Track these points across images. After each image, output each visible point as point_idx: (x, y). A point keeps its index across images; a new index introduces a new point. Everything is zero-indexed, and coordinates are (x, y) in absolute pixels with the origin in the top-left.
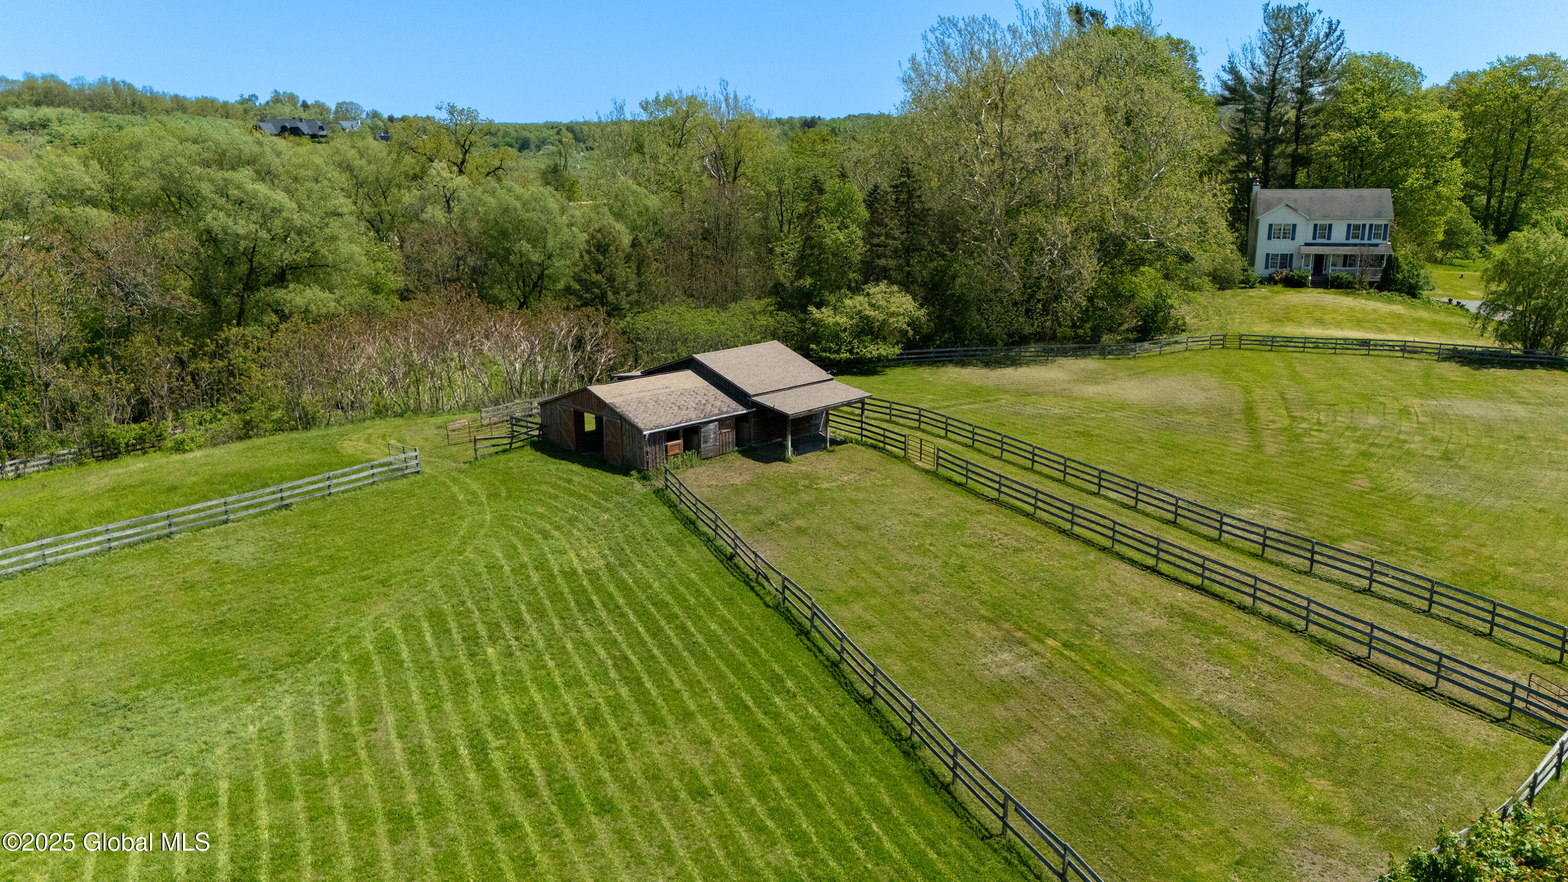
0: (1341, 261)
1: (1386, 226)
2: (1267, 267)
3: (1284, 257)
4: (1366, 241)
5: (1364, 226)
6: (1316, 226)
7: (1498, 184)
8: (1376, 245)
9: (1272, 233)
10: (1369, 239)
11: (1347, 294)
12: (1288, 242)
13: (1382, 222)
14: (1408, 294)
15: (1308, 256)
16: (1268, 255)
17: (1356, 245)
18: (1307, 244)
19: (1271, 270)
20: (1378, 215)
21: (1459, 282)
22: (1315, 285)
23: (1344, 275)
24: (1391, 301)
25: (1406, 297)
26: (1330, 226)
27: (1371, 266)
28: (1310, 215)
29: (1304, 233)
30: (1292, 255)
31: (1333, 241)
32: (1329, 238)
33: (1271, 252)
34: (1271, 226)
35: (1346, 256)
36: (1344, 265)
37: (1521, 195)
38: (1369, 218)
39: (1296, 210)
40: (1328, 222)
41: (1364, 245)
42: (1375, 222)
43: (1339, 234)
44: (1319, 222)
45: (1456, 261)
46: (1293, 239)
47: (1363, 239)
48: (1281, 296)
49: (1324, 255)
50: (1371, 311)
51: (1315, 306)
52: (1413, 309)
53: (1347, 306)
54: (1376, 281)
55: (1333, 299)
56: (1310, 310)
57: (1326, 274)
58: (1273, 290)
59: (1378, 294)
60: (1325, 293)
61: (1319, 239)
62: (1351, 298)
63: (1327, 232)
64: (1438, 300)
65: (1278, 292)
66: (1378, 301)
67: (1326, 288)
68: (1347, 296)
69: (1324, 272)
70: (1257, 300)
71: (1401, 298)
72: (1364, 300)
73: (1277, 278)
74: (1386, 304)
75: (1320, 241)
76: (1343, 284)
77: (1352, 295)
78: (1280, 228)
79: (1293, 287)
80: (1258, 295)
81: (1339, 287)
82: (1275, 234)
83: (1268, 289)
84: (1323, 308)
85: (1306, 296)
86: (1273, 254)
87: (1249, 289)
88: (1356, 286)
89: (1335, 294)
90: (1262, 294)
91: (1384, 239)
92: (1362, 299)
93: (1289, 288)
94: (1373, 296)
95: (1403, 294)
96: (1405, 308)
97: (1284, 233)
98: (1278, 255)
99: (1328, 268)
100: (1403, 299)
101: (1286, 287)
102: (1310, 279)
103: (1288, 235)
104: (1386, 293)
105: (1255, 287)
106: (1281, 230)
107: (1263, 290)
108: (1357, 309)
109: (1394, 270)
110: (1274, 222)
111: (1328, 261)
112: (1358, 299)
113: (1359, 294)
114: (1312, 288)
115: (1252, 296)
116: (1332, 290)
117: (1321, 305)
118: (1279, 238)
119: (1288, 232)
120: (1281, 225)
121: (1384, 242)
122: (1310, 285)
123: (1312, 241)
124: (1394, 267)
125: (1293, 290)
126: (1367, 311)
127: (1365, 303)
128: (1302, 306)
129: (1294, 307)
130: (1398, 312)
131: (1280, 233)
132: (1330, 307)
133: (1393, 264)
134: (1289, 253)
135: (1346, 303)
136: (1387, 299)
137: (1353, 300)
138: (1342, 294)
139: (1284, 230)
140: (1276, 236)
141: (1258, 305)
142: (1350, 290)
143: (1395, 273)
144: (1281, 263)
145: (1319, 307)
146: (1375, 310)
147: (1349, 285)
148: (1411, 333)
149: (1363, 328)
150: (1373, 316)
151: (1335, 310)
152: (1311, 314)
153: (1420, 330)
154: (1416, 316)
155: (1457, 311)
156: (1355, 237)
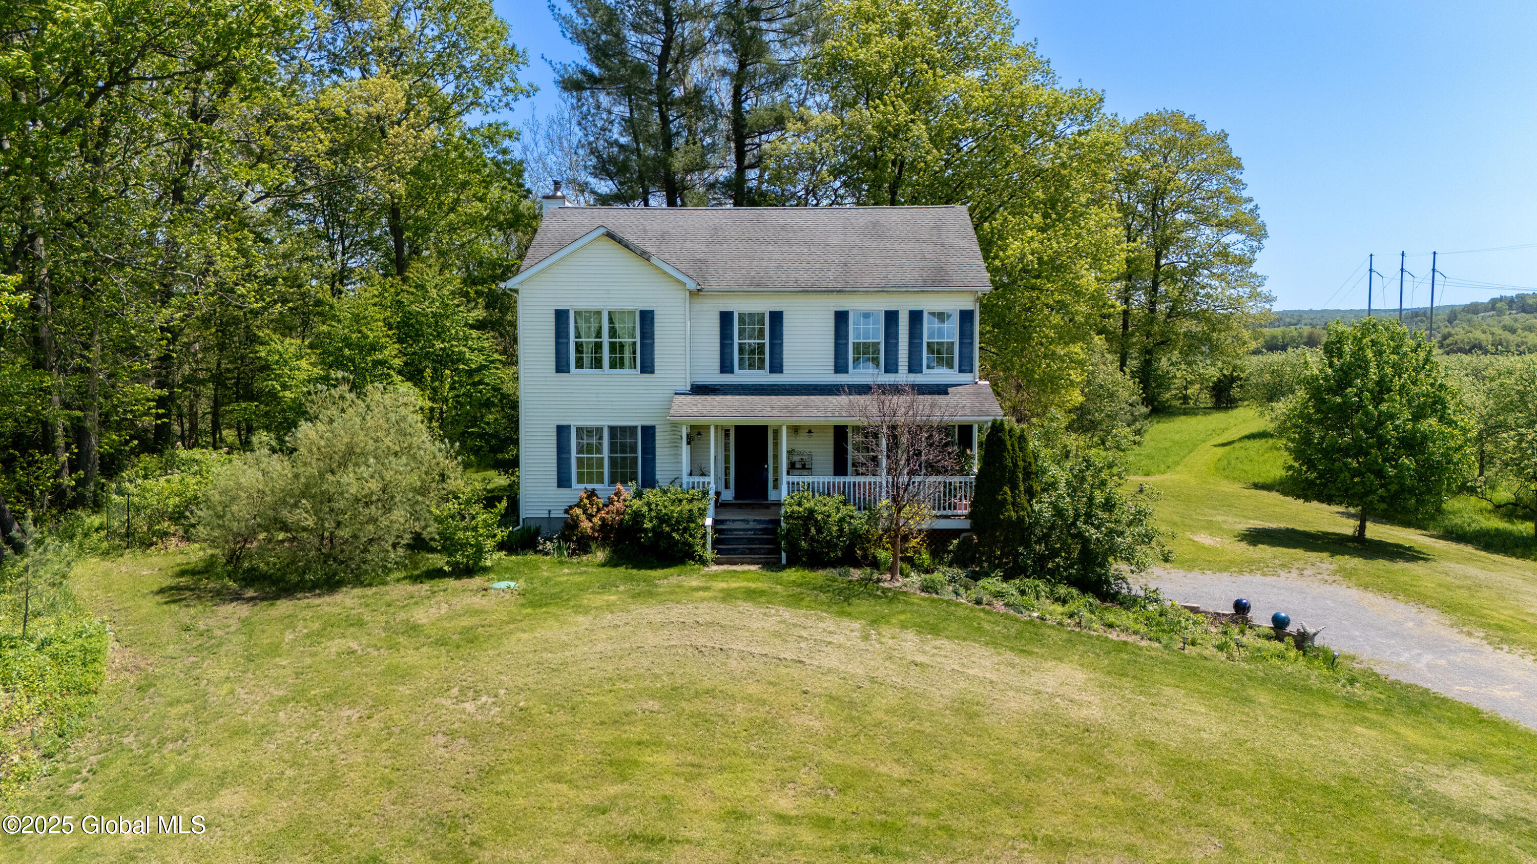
0: (824, 453)
1: (966, 316)
2: (563, 481)
3: (620, 435)
4: (903, 377)
5: (892, 317)
6: (726, 318)
8: (941, 390)
10: (914, 368)
11: (842, 598)
12: (629, 378)
13: (953, 303)
14: (1079, 585)
15: (696, 434)
16: (562, 431)
17: (863, 389)
18: (699, 390)
19: (578, 490)
20: (937, 278)
22: (729, 547)
23: (830, 508)
24: (1027, 639)
25: (1080, 603)
26: (777, 318)
27: (933, 468)
28: (699, 278)
30: (649, 432)
31: (789, 375)
32: (777, 367)
33: (575, 422)
34: (561, 316)
35: (840, 433)
36: (840, 469)
38: (904, 289)
39: (645, 256)
40: (763, 305)
41: (896, 389)
42: (928, 304)
43: (808, 348)
44: (739, 306)
46: (647, 367)
47: (891, 367)
48: (551, 622)
49: (764, 429)
50: (950, 720)
51: (673, 694)
52: (1126, 682)
53: (831, 683)
54: (955, 533)
55: (777, 634)
56: (635, 732)
57: (768, 506)
58: (546, 581)
59: (967, 588)
60: (751, 595)
61: (741, 367)
62: (856, 625)
63: (767, 341)
64: (1195, 610)
65: (553, 596)
66: (975, 632)
67: (772, 564)
68: (842, 614)
69: (772, 496)
70: (411, 657)
71: (1059, 608)
72: (910, 635)
73: (586, 525)
74: (1009, 655)
75: (742, 376)
76: (831, 545)
77: (863, 605)
78: (594, 326)
79: (639, 565)
80: (450, 618)
81: (814, 561)
82: (579, 348)
83: (530, 580)
84: (702, 720)
85: (659, 618)
86: (579, 430)
87: (452, 583)
88: (883, 555)
89: (794, 601)
90: (477, 612)
91: (966, 367)
92: (903, 626)
93: (621, 571)
94: (949, 603)
95: (1062, 590)
96: (1100, 676)
97: (613, 346)
98: (599, 430)
99: (785, 479)
100: (1071, 616)
101: (616, 566)
102: (709, 522)
103: (627, 355)
104: (994, 583)
105: (485, 570)
106: (599, 334)
107: (503, 585)
108: (880, 715)
109: (1014, 487)
110: (571, 304)
111: (776, 457)
112: (886, 631)
113: (892, 597)
114: (718, 562)
115: (413, 629)
116: (792, 574)
117: (707, 684)
118: (597, 363)
119: (627, 340)
120: (599, 313)
121: (966, 377)
122: (709, 554)
123: (715, 377)
124: (1013, 473)
125: (632, 579)
126: (927, 727)
127: (919, 658)
128: (608, 699)
129: (561, 717)
130: (1075, 714)
131: (598, 347)
132: (749, 698)
133: (1009, 462)
134: (638, 423)
135: (832, 659)
136: (1006, 616)
137: (866, 638)
138: (823, 597)
139: (613, 333)
140: (587, 357)
141: (379, 703)
142: (856, 574)
143: (1023, 499)
144: (612, 461)
145: (687, 707)
146: (967, 711)
147: (852, 553)
150: (964, 769)
151: (765, 727)
152: (622, 770)
154: (1170, 739)
155: (1300, 666)
156: (866, 359)
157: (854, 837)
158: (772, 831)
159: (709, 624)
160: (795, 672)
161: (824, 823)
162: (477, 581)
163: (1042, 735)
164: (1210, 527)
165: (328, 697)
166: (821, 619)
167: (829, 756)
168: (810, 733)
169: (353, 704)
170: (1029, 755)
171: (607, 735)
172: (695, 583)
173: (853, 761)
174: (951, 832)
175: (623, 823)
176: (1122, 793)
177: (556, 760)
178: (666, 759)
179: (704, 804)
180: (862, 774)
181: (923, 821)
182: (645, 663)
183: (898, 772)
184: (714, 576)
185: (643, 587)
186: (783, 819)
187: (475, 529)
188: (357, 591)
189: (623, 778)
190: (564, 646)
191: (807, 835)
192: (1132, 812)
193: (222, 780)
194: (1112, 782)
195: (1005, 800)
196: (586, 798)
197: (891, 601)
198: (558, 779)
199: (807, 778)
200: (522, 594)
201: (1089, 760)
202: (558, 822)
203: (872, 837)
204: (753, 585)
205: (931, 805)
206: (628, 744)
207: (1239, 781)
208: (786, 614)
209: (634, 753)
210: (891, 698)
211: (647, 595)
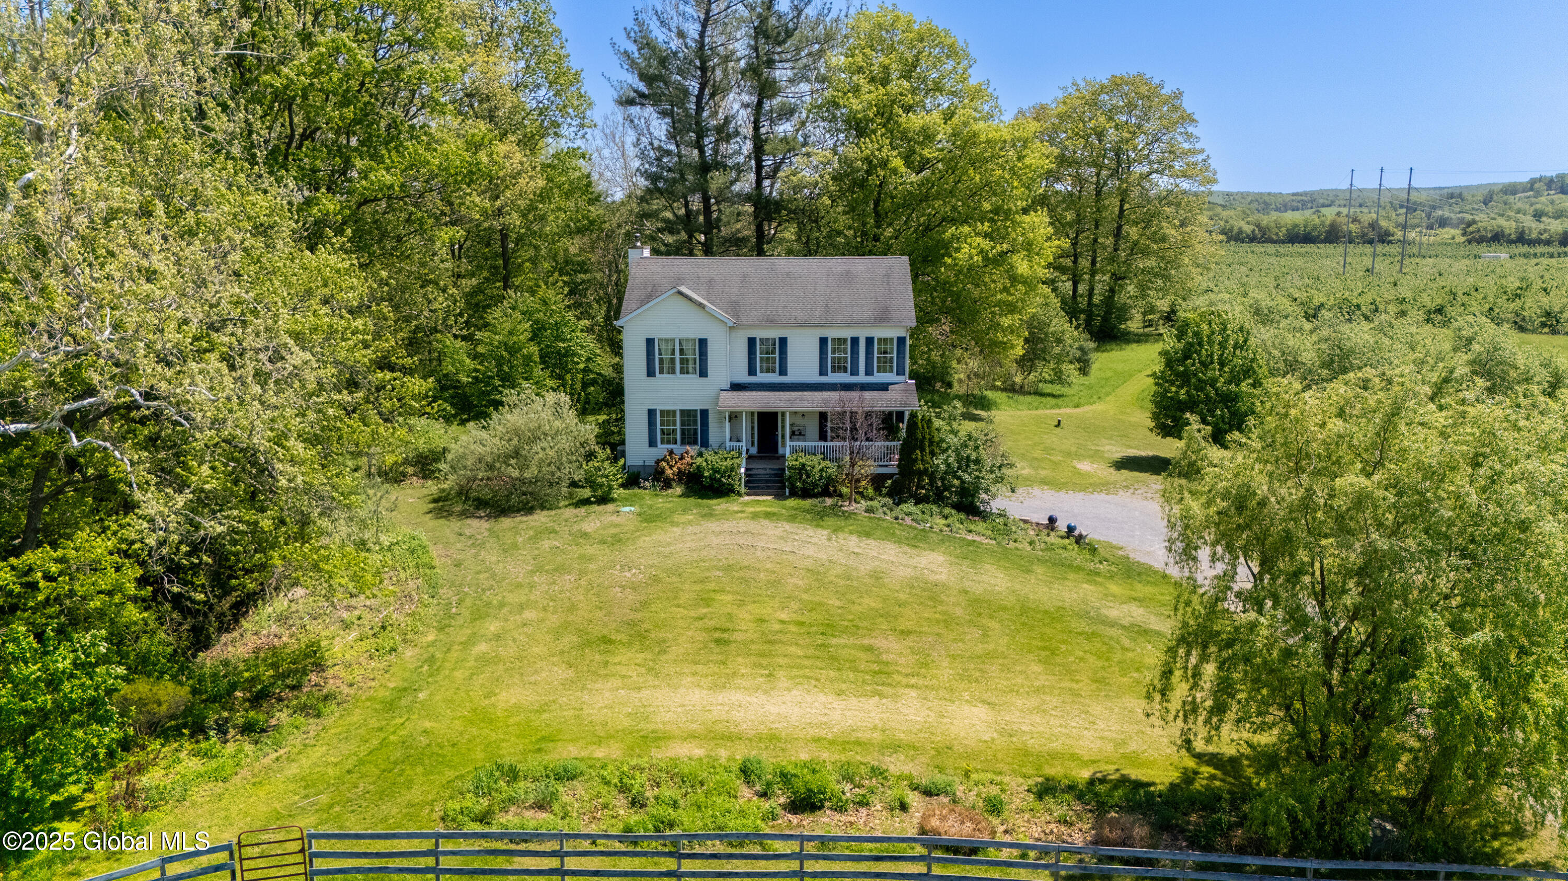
0: (813, 428)
1: (901, 340)
2: (652, 443)
3: (687, 414)
4: (862, 378)
5: (855, 341)
6: (751, 342)
7: (1084, 263)
8: (884, 387)
9: (658, 359)
10: (869, 372)
11: (819, 516)
12: (692, 381)
13: (893, 333)
14: (958, 507)
15: (734, 417)
16: (651, 413)
17: (840, 388)
18: (736, 387)
19: (662, 449)
20: (883, 317)
21: (1053, 439)
22: (755, 485)
23: (815, 463)
24: (919, 539)
25: (956, 517)
26: (783, 341)
27: (875, 437)
28: (736, 315)
29: (728, 360)
30: (704, 413)
31: (793, 376)
32: (783, 372)
33: (659, 407)
34: (650, 342)
35: (823, 416)
36: (823, 437)
37: (1117, 278)
38: (861, 323)
39: (705, 307)
40: (775, 334)
41: (858, 387)
42: (879, 333)
43: (803, 360)
44: (759, 334)
45: (1048, 388)
46: (703, 373)
47: (855, 373)
48: (658, 531)
49: (776, 414)
50: (867, 580)
51: (728, 568)
52: (966, 562)
53: (809, 563)
54: (890, 476)
55: (782, 538)
56: (712, 586)
57: (778, 458)
58: (651, 507)
59: (891, 510)
60: (768, 515)
61: (762, 372)
62: (825, 532)
63: (777, 355)
64: (1025, 522)
65: (658, 516)
66: (889, 535)
67: (780, 496)
68: (818, 526)
69: (781, 451)
70: (590, 550)
71: (943, 521)
72: (854, 538)
73: (669, 472)
74: (906, 548)
75: (762, 377)
76: (815, 485)
77: (830, 521)
78: (670, 347)
79: (703, 496)
80: (604, 529)
81: (806, 493)
82: (661, 360)
83: (641, 506)
84: (744, 580)
85: (718, 529)
86: (662, 412)
87: (596, 508)
88: (845, 490)
89: (792, 519)
90: (616, 526)
91: (900, 372)
92: (851, 533)
93: (692, 501)
94: (879, 519)
95: (947, 511)
96: (952, 559)
97: (682, 361)
98: (674, 412)
99: (788, 443)
100: (948, 526)
101: (688, 497)
102: (743, 470)
103: (691, 366)
104: (909, 507)
105: (613, 500)
106: (673, 353)
107: (627, 509)
108: (832, 578)
109: (923, 450)
110: (656, 335)
111: (783, 427)
112: (841, 535)
113: (847, 516)
114: (748, 494)
115: (585, 535)
116: (792, 502)
117: (746, 564)
118: (672, 371)
119: (690, 357)
120: (673, 340)
121: (901, 378)
122: (743, 489)
123: (744, 378)
124: (922, 441)
125: (699, 506)
126: (855, 584)
127: (856, 550)
128: (696, 570)
129: (674, 579)
130: (933, 578)
131: (673, 361)
132: (767, 570)
133: (920, 436)
134: (698, 408)
135: (810, 551)
136: (911, 527)
137: (829, 539)
138: (808, 516)
139: (682, 351)
140: (666, 366)
141: (582, 573)
142: (829, 501)
143: (928, 458)
144: (683, 431)
145: (737, 575)
146: (877, 576)
147: (827, 489)
148: (964, 677)
149: (833, 660)
150: (869, 602)
151: (775, 584)
152: (707, 602)
153: (990, 656)
154: (977, 589)
155: (1073, 553)
156: (839, 367)
157: (814, 629)
158: (777, 627)
159: (745, 532)
160: (791, 557)
161: (802, 624)
162: (610, 507)
163: (913, 587)
164: (1095, 456)
165: (556, 570)
166: (806, 529)
167: (805, 597)
168: (796, 586)
169: (569, 573)
170: (902, 596)
171: (697, 587)
172: (736, 508)
173: (817, 599)
174: (858, 627)
175: (712, 624)
176: (944, 613)
177: (676, 598)
178: (729, 598)
179: (747, 616)
180: (820, 604)
181: (846, 623)
182: (713, 553)
183: (838, 603)
184: (746, 504)
185: (706, 510)
186: (782, 622)
187: (607, 477)
188: (545, 513)
189: (708, 606)
190: (669, 544)
191: (793, 628)
192: (945, 621)
193: (522, 607)
194: (940, 608)
195: (886, 616)
196: (692, 614)
197: (847, 518)
198: (678, 606)
199: (794, 605)
200: (639, 515)
201: (931, 598)
202: (681, 623)
203: (821, 629)
204: (769, 509)
205: (851, 617)
206: (709, 591)
207: (1004, 609)
208: (787, 526)
209: (712, 595)
210: (839, 570)
211: (710, 515)
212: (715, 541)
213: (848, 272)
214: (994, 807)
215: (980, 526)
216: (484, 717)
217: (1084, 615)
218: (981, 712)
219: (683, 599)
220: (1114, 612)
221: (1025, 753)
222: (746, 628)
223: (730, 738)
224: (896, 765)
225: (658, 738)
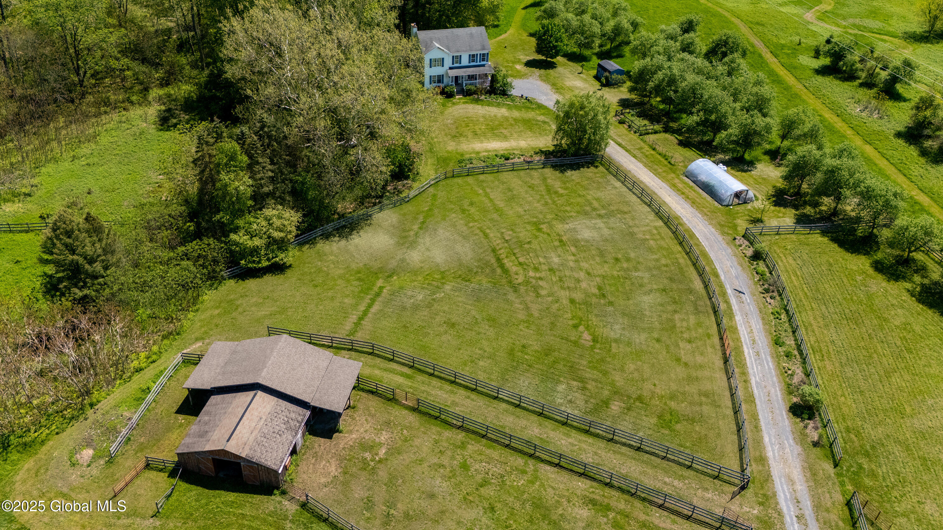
0: (469, 78)
1: (487, 54)
2: (431, 83)
3: (439, 77)
4: (478, 63)
5: (477, 55)
6: (453, 57)
8: (483, 66)
9: (432, 63)
10: (480, 62)
12: (440, 68)
13: (485, 52)
14: (504, 95)
15: (452, 77)
16: (431, 77)
17: (474, 66)
18: (450, 68)
19: (434, 85)
20: (483, 49)
22: (458, 93)
23: (472, 87)
24: (498, 105)
25: (504, 98)
26: (460, 56)
28: (449, 51)
29: (448, 63)
30: (443, 76)
31: (463, 64)
32: (460, 63)
33: (432, 75)
34: (430, 60)
35: (470, 74)
38: (478, 49)
39: (443, 50)
40: (458, 54)
41: (478, 66)
42: (482, 52)
43: (465, 61)
44: (455, 53)
46: (443, 66)
51: (467, 118)
52: (509, 109)
53: (481, 114)
54: (488, 90)
55: (473, 109)
59: (490, 98)
60: (466, 102)
63: (459, 60)
64: (517, 96)
66: (493, 105)
67: (465, 96)
69: (459, 82)
71: (501, 99)
72: (487, 106)
74: (497, 108)
75: (456, 65)
76: (472, 93)
77: (480, 102)
81: (470, 95)
88: (479, 93)
89: (471, 103)
91: (487, 61)
93: (448, 99)
94: (488, 100)
95: (501, 96)
96: (506, 109)
97: (438, 63)
98: (436, 76)
99: (464, 82)
100: (503, 100)
102: (455, 90)
103: (440, 64)
104: (493, 97)
108: (488, 117)
109: (495, 82)
110: (432, 58)
112: (484, 106)
114: (459, 96)
116: (468, 97)
117: (470, 116)
118: (436, 66)
119: (440, 62)
120: (436, 59)
121: (487, 63)
122: (457, 95)
123: (452, 66)
125: (450, 101)
126: (492, 118)
127: (488, 110)
128: (461, 119)
130: (505, 114)
131: (436, 63)
132: (474, 117)
133: (494, 79)
134: (441, 74)
135: (480, 111)
136: (496, 102)
137: (482, 108)
138: (474, 101)
139: (438, 61)
140: (434, 65)
142: (476, 96)
143: (496, 84)
144: (438, 80)
145: (469, 119)
146: (495, 116)
147: (475, 93)
148: (519, 136)
149: (497, 136)
150: (497, 122)
151: (478, 120)
152: (468, 126)
153: (521, 131)
154: (514, 117)
155: (528, 104)
156: (473, 61)
157: (490, 129)
159: (465, 108)
160: (477, 113)
163: (503, 117)
164: (520, 61)
166: (476, 105)
172: (458, 101)
174: (497, 128)
175: (472, 130)
176: (510, 123)
178: (471, 124)
180: (488, 124)
182: (461, 114)
183: (491, 123)
184: (459, 99)
185: (452, 102)
190: (452, 113)
191: (486, 130)
195: (501, 125)
196: (467, 129)
197: (482, 101)
199: (484, 125)
201: (507, 120)
202: (466, 131)
204: (464, 100)
205: (495, 126)
207: (520, 120)
210: (488, 115)
211: (454, 104)
212: (461, 111)
213: (471, 34)
214: (532, 156)
215: (508, 99)
216: (448, 152)
217: (534, 120)
218: (524, 142)
219: (463, 125)
220: (539, 118)
221: (533, 148)
222: (479, 132)
223: (489, 151)
224: (516, 152)
225: (478, 153)
